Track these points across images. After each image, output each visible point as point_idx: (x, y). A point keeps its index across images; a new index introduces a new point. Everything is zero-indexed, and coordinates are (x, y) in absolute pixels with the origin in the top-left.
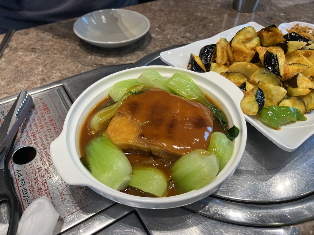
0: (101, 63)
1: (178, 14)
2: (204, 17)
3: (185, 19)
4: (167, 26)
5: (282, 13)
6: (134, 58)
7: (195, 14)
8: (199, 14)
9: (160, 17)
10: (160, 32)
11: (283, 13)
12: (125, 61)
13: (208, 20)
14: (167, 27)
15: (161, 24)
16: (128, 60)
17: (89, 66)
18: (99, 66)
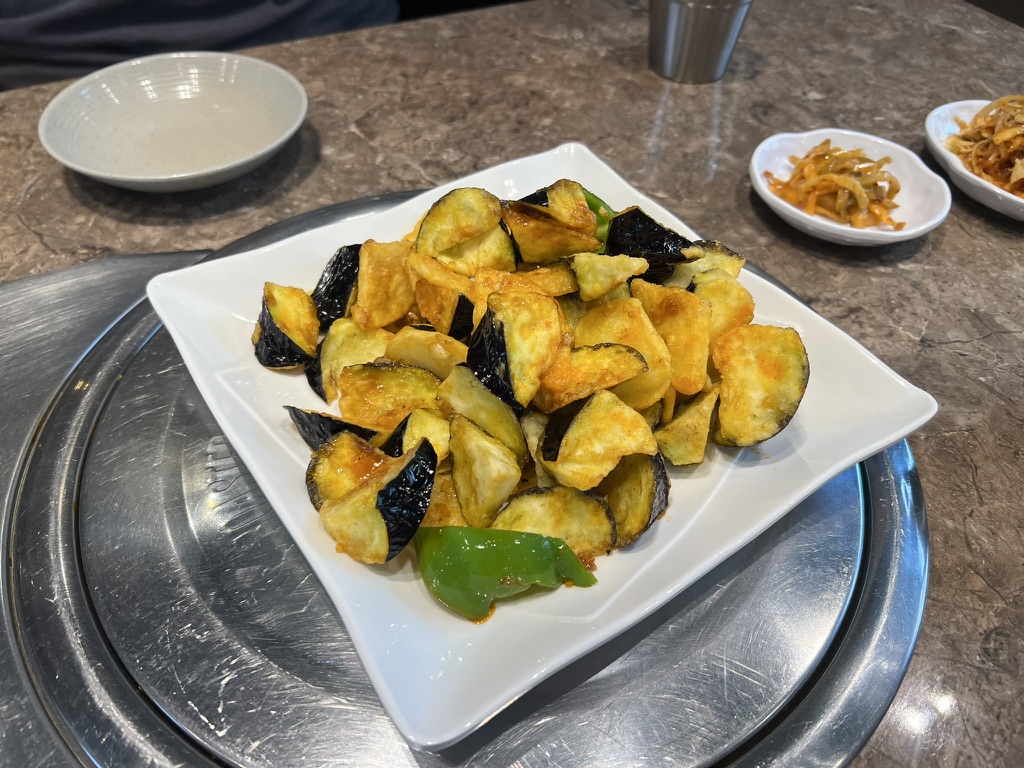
0: (107, 244)
1: (450, 75)
2: (533, 93)
3: (466, 95)
4: (391, 118)
5: (816, 90)
6: (227, 231)
7: (507, 79)
8: (520, 80)
9: (384, 83)
10: (359, 138)
11: (820, 92)
12: (194, 239)
13: (542, 105)
14: (390, 121)
15: (375, 110)
16: (204, 236)
17: (64, 251)
18: (98, 252)
